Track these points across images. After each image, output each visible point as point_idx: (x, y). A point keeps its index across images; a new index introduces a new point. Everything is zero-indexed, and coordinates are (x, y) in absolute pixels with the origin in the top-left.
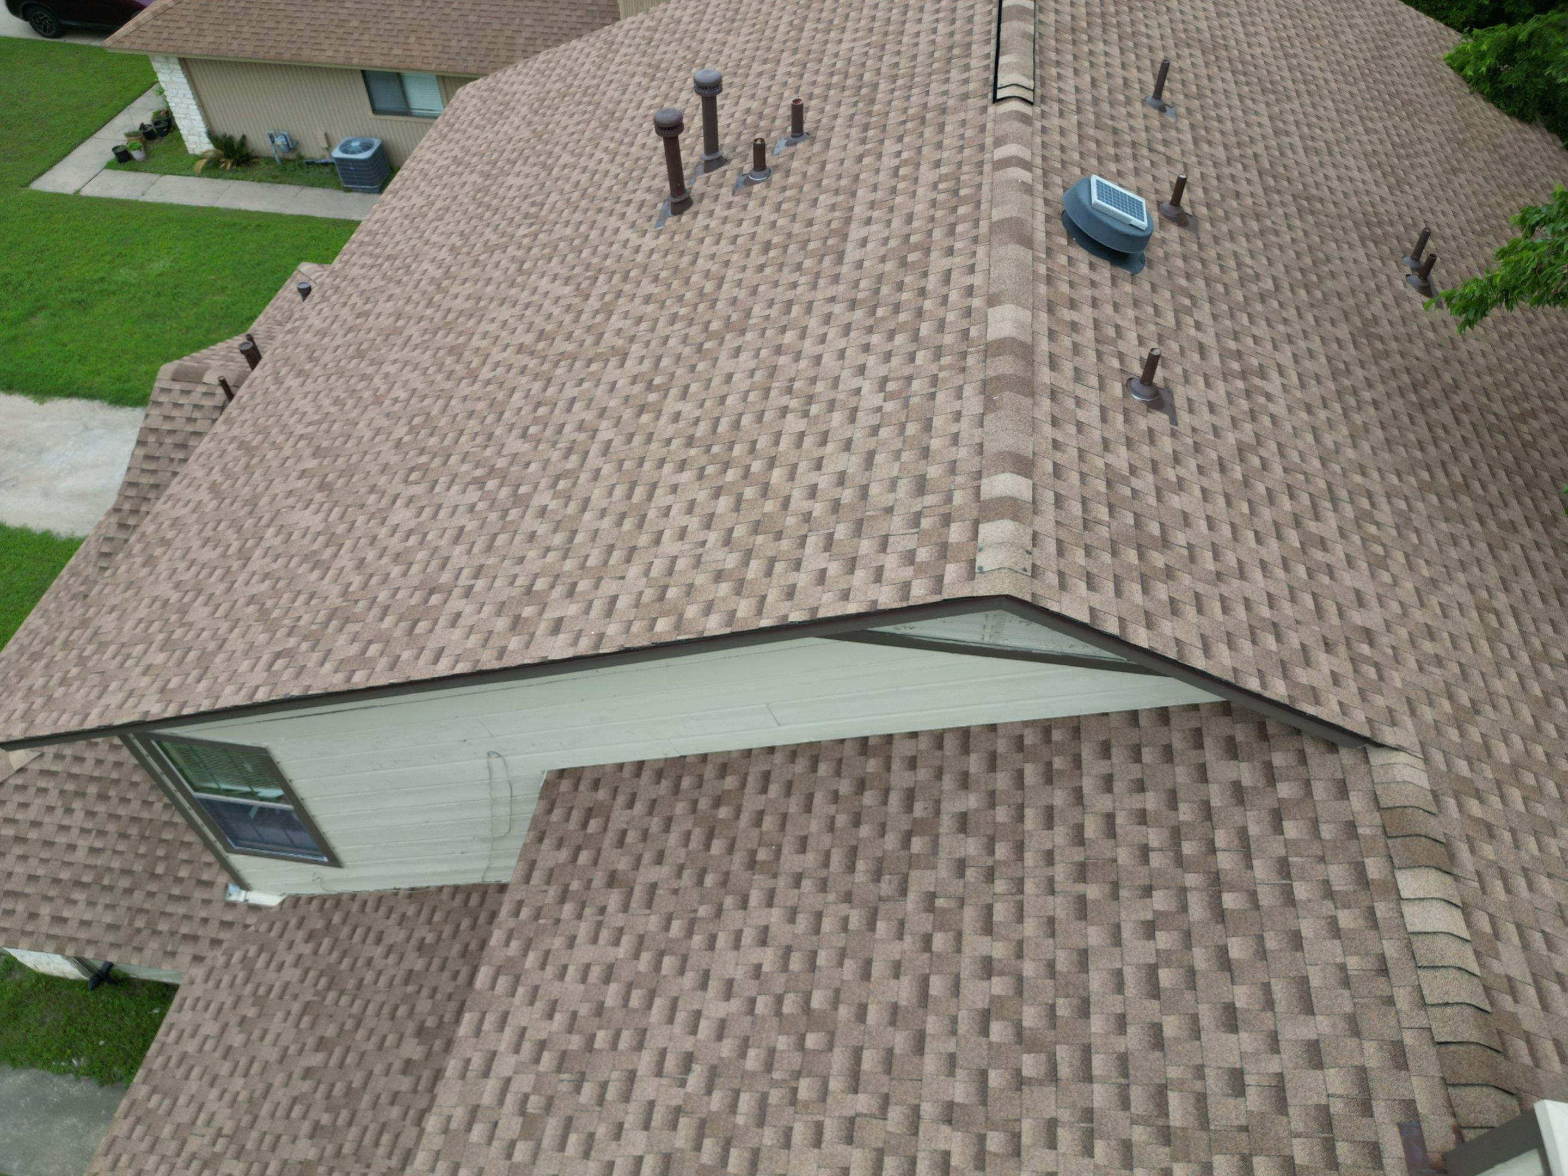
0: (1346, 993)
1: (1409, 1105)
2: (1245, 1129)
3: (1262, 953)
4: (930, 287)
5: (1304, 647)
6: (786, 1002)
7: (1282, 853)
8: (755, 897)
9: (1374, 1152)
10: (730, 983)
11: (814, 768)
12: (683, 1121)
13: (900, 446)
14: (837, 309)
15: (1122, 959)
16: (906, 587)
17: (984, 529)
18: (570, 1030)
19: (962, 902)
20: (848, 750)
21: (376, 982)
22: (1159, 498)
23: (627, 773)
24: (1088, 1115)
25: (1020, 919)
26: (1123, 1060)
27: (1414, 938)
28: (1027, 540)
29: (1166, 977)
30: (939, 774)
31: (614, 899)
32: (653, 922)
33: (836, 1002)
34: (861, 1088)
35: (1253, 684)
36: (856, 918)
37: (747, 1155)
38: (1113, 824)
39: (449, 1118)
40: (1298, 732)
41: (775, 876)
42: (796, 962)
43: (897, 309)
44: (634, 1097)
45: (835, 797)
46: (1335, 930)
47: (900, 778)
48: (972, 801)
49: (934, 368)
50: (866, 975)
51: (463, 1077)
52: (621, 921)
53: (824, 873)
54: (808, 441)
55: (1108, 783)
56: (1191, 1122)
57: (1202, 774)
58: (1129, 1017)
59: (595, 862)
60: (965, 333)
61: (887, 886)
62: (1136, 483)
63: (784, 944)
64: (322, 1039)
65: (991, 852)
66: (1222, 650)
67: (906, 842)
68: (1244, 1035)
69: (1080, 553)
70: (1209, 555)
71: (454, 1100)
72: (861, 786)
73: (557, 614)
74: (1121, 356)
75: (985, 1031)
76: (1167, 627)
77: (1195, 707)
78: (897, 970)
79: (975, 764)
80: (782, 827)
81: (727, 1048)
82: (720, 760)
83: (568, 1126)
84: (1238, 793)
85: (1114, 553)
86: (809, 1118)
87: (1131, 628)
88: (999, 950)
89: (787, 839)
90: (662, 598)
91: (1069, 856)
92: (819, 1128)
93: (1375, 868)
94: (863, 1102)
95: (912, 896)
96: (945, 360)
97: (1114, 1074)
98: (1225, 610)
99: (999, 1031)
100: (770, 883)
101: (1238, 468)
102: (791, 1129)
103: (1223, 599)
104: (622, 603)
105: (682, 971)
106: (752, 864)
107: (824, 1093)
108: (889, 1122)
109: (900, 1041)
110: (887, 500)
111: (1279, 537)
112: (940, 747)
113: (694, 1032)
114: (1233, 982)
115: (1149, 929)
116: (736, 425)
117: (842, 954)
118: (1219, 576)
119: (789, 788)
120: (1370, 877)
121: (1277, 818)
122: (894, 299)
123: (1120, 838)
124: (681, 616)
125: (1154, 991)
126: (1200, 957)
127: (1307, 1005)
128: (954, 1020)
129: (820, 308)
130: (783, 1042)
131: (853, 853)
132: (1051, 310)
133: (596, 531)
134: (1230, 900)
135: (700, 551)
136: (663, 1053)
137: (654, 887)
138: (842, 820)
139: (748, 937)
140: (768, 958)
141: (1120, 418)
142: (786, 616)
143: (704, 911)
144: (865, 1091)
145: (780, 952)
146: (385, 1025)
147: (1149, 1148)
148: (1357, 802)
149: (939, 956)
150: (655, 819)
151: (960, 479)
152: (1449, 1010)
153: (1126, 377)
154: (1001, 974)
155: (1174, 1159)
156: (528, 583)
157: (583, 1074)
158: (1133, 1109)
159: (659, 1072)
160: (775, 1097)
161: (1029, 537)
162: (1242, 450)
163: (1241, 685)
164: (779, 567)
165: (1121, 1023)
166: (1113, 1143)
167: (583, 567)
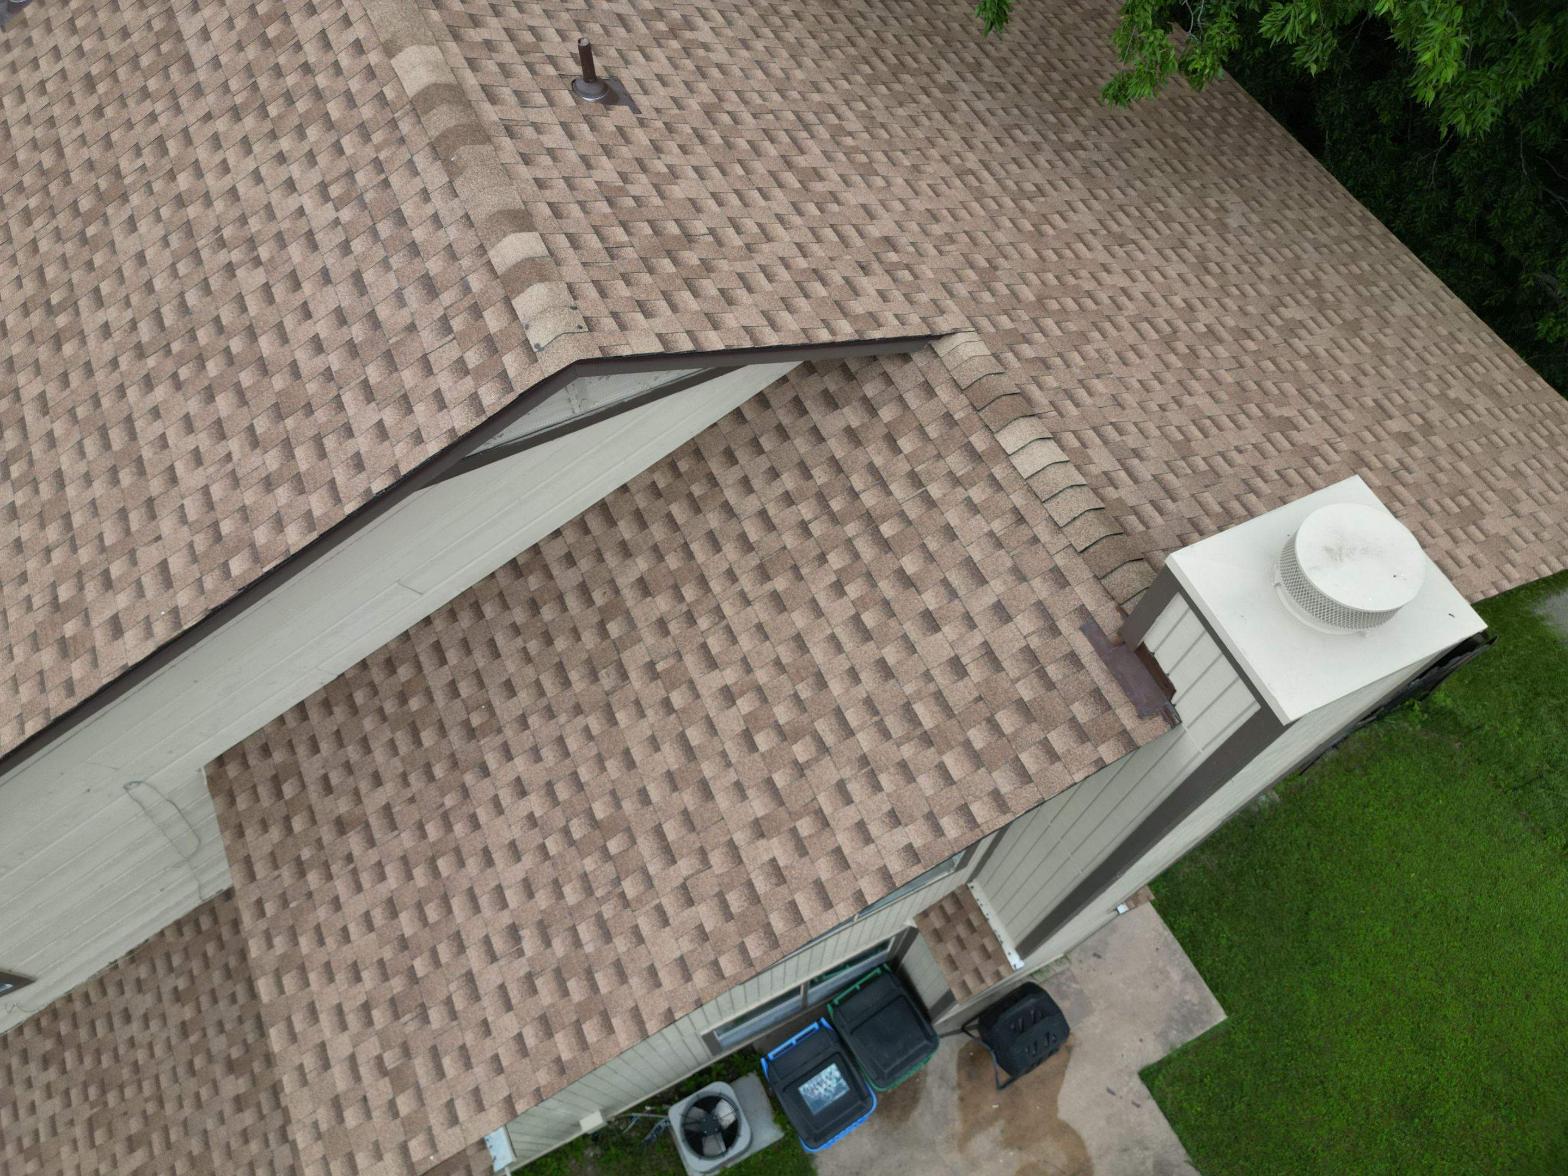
0: (1002, 552)
1: (1082, 610)
2: (980, 698)
3: (930, 557)
4: (312, 60)
5: (846, 279)
6: (572, 829)
7: (907, 468)
8: (492, 761)
9: (1073, 659)
10: (513, 845)
11: (480, 615)
12: (539, 982)
13: (382, 253)
14: (221, 125)
15: (830, 625)
16: (475, 400)
17: (519, 303)
18: (385, 977)
19: (679, 655)
20: (504, 581)
21: (152, 1055)
22: (662, 196)
23: (291, 723)
24: (864, 760)
25: (734, 640)
26: (869, 703)
27: (1030, 482)
28: (565, 296)
29: (869, 619)
30: (599, 557)
31: (355, 842)
32: (407, 839)
33: (616, 802)
34: (677, 857)
35: (824, 336)
36: (595, 723)
37: (611, 971)
38: (768, 518)
39: (316, 1124)
40: (875, 358)
41: (500, 731)
42: (563, 792)
43: (289, 99)
44: (482, 992)
45: (516, 630)
46: (973, 508)
47: (566, 579)
48: (642, 564)
49: (369, 152)
50: (630, 764)
51: (304, 1082)
52: (373, 856)
53: (544, 702)
54: (279, 291)
55: (746, 484)
56: (940, 717)
57: (817, 435)
58: (857, 667)
59: (313, 820)
60: (381, 97)
61: (607, 680)
62: (634, 189)
63: (542, 783)
64: (130, 1139)
65: (681, 599)
66: (784, 317)
67: (603, 633)
68: (946, 629)
69: (620, 284)
70: (731, 231)
71: (309, 1107)
72: (534, 606)
73: (108, 614)
74: (552, 60)
75: (753, 747)
76: (730, 319)
77: (784, 379)
78: (654, 743)
79: (626, 529)
80: (481, 684)
81: (543, 899)
82: (382, 658)
83: (435, 1055)
84: (852, 435)
85: (651, 271)
86: (647, 908)
87: (701, 336)
88: (730, 676)
89: (491, 693)
90: (218, 538)
91: (746, 566)
92: (660, 911)
93: (979, 442)
94: (685, 866)
95: (633, 675)
96: (377, 137)
97: (868, 717)
98: (770, 278)
99: (763, 741)
100: (499, 740)
101: (714, 132)
102: (637, 926)
103: (763, 268)
104: (177, 564)
105: (461, 863)
106: (471, 733)
107: (648, 880)
108: (715, 867)
109: (688, 798)
110: (404, 317)
111: (780, 185)
112: (587, 531)
113: (504, 905)
114: (919, 593)
115: (838, 588)
116: (184, 308)
117: (600, 760)
118: (749, 247)
119: (466, 647)
120: (979, 450)
121: (891, 441)
122: (278, 90)
123: (779, 527)
124: (252, 545)
125: (866, 635)
126: (887, 588)
127: (980, 579)
128: (724, 754)
129: (201, 134)
130: (589, 864)
131: (560, 669)
132: (457, 37)
133: (93, 503)
134: (887, 529)
135: (230, 467)
136: (487, 941)
137: (387, 808)
138: (534, 646)
139: (506, 797)
140: (535, 803)
141: (585, 127)
142: (368, 490)
143: (449, 801)
144: (682, 856)
145: (543, 792)
146: (190, 1085)
147: (920, 757)
148: (944, 393)
149: (684, 710)
150: (350, 748)
151: (466, 262)
152: (1078, 523)
153: (569, 82)
154: (742, 694)
155: (941, 753)
156: (48, 598)
157: (423, 1006)
158: (894, 736)
159: (493, 958)
160: (608, 911)
161: (566, 292)
162: (709, 112)
163: (815, 341)
164: (330, 443)
165: (853, 675)
166: (892, 770)
167: (103, 549)
